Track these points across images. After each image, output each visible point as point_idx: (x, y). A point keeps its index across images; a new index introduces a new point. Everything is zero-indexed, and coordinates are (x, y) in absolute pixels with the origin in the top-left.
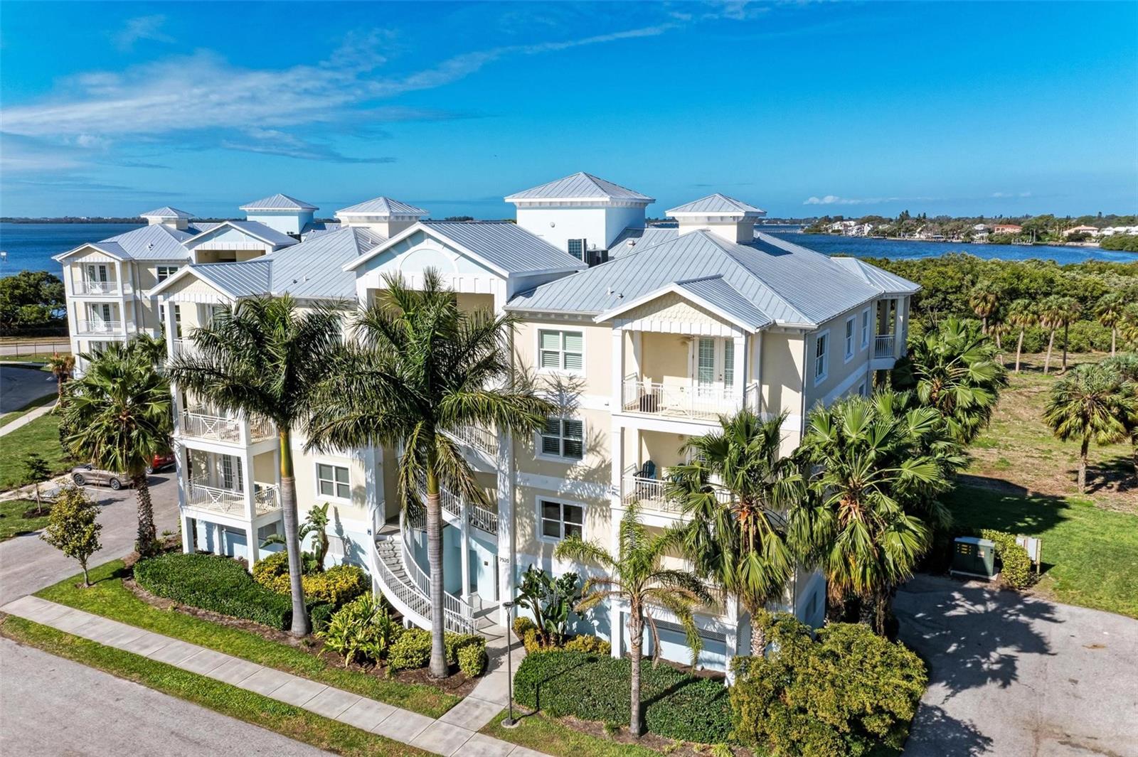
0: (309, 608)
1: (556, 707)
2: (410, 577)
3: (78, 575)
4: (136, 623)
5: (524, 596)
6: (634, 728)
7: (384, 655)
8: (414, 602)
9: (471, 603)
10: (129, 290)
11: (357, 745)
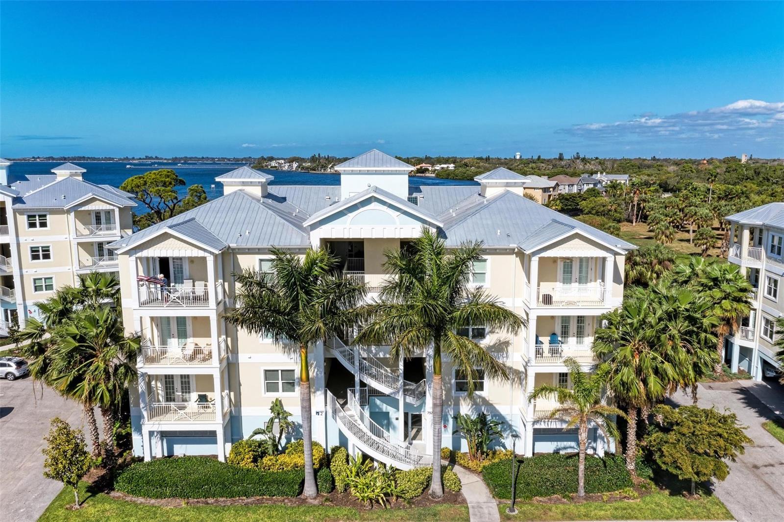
6: (582, 493)
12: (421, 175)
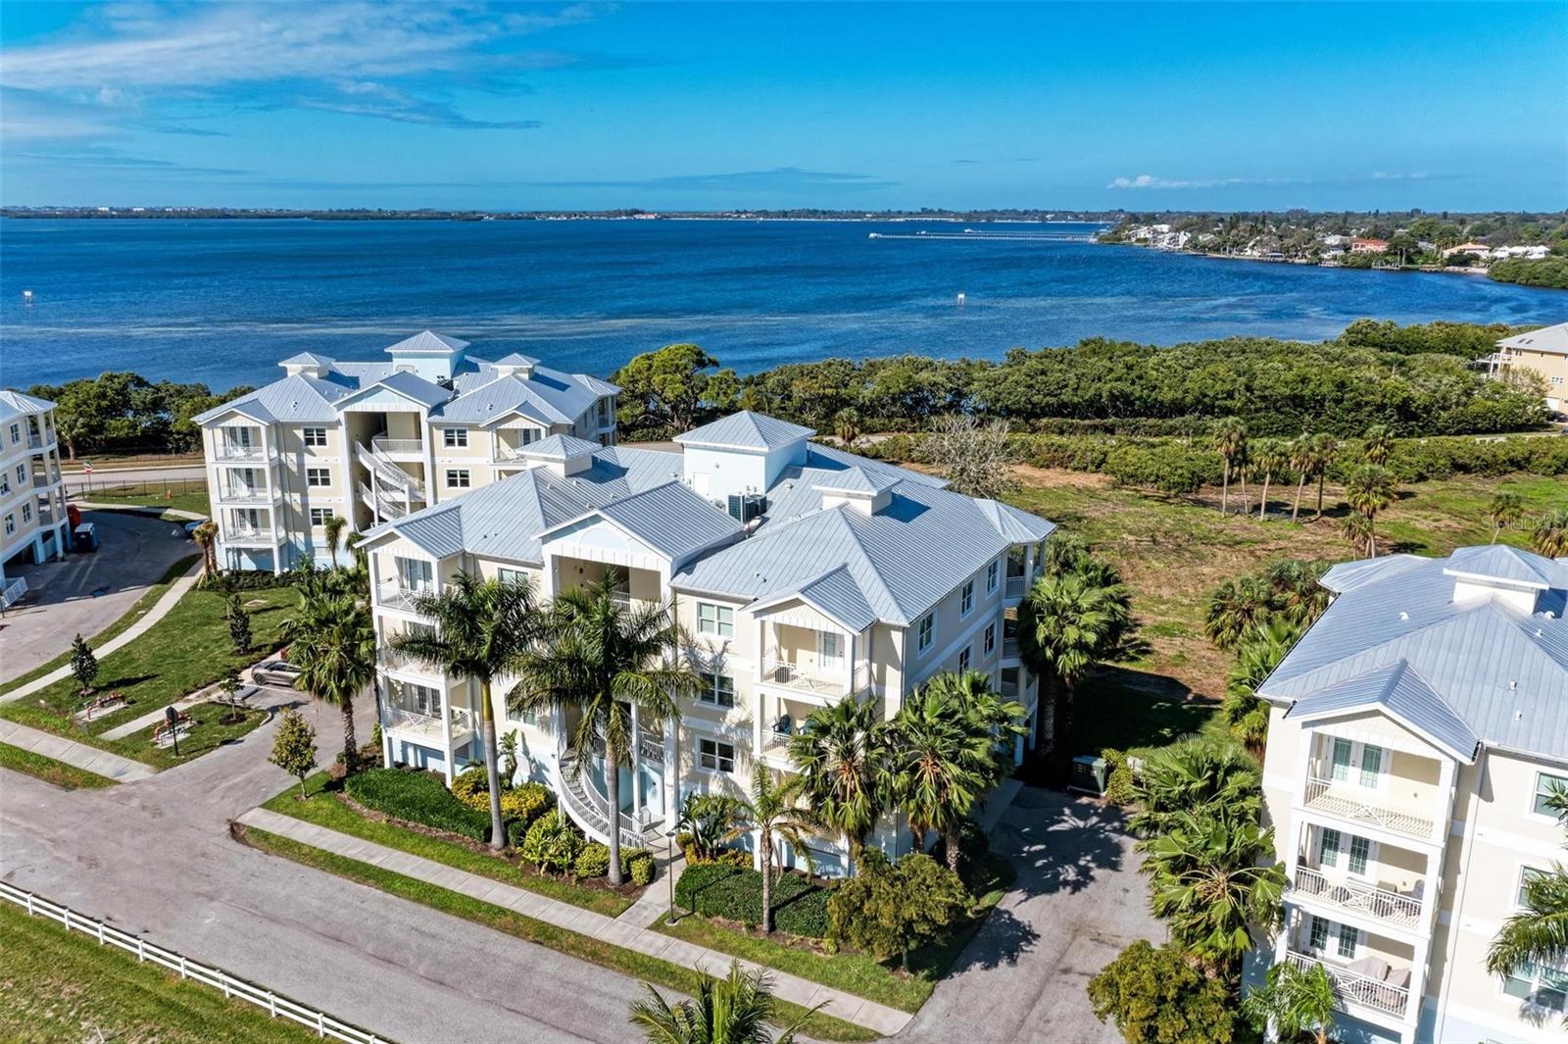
0: (506, 824)
1: (707, 909)
2: (590, 798)
3: (294, 787)
4: (358, 834)
5: (685, 820)
6: (765, 927)
7: (571, 866)
8: (593, 821)
9: (641, 820)
10: (274, 454)
11: (554, 938)
12: (1457, 269)
